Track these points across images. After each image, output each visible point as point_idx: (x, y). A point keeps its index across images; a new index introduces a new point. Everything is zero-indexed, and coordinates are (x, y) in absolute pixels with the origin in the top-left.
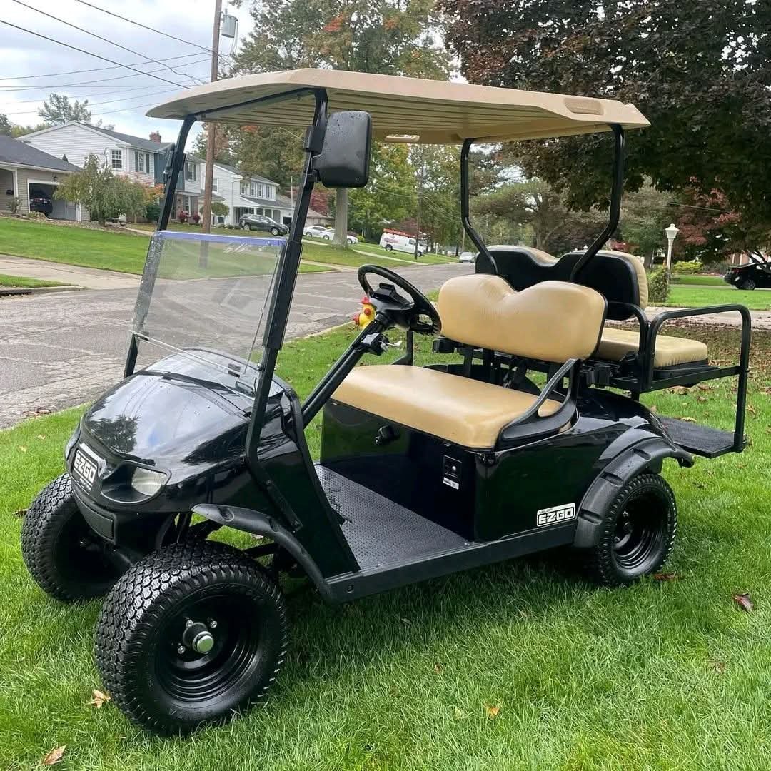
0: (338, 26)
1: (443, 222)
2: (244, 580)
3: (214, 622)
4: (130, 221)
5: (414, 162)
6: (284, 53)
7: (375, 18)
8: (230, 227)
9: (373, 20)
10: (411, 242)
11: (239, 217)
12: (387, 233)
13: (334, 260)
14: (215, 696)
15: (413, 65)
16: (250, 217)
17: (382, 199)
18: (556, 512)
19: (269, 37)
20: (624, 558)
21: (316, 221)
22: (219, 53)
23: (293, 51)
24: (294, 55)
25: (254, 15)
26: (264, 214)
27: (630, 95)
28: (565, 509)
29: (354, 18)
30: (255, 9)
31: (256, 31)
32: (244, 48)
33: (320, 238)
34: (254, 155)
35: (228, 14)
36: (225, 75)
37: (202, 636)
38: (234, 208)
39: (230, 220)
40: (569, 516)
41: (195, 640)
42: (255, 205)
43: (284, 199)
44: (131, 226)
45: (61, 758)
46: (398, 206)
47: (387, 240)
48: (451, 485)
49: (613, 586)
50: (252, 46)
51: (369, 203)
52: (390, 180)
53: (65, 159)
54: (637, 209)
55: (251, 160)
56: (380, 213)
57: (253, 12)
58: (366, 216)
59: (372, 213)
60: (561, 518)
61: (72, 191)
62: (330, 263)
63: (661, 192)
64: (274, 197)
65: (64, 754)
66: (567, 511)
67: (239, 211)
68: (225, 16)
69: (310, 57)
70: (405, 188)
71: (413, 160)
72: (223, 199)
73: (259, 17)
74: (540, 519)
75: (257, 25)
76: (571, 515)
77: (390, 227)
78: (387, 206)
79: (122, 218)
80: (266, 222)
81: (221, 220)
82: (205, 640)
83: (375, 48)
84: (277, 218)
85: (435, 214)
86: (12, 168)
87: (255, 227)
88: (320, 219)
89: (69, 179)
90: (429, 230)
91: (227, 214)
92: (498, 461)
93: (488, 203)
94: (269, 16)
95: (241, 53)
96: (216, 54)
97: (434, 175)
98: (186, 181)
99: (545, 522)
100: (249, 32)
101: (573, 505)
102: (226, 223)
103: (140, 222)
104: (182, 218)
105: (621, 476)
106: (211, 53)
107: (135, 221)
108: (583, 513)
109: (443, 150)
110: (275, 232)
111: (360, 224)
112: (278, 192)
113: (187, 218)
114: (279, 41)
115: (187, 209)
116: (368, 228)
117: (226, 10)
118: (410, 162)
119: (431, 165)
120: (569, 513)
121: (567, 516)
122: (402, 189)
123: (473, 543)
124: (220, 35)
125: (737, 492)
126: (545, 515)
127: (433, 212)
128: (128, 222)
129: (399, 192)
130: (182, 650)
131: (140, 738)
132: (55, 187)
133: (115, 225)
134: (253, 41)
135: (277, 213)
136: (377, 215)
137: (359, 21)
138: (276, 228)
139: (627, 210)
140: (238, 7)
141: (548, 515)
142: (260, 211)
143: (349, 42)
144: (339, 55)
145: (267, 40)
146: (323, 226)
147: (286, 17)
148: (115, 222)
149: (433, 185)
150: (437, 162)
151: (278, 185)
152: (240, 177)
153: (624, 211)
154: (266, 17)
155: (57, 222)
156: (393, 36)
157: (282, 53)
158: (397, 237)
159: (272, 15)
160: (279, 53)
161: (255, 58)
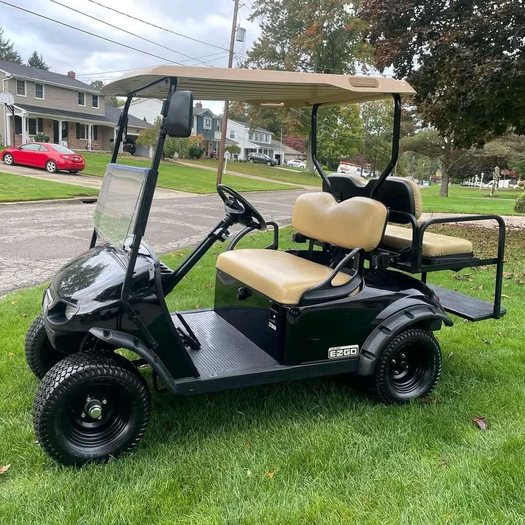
0: (314, 30)
1: (382, 157)
2: (123, 378)
3: (105, 400)
4: (180, 157)
5: (364, 117)
6: (280, 49)
7: (340, 24)
8: (241, 161)
9: (338, 25)
10: (358, 170)
11: (248, 154)
12: (342, 164)
13: (304, 181)
14: (99, 446)
15: (363, 53)
16: (254, 154)
17: (341, 142)
18: (343, 350)
19: (270, 40)
20: (398, 386)
21: (297, 157)
22: (234, 52)
23: (285, 48)
24: (286, 50)
25: (262, 26)
26: (263, 153)
27: (488, 69)
28: (350, 349)
29: (325, 25)
30: (262, 23)
31: (262, 36)
32: (254, 47)
33: (298, 168)
34: (257, 115)
35: (240, 27)
36: (242, 65)
37: (95, 408)
38: (245, 149)
39: (241, 156)
40: (354, 353)
41: (90, 410)
42: (257, 147)
43: (276, 142)
44: (180, 160)
45: (6, 471)
46: (351, 146)
47: (342, 169)
48: (272, 327)
49: (388, 404)
50: (259, 47)
51: (333, 144)
52: (347, 129)
53: (145, 120)
54: (518, 147)
55: (255, 119)
56: (339, 151)
57: (261, 24)
58: (329, 153)
59: (333, 151)
60: (347, 354)
61: (146, 139)
62: (300, 184)
63: (519, 136)
64: (270, 141)
65: (8, 469)
66: (352, 350)
67: (247, 151)
68: (238, 28)
69: (295, 51)
70: (357, 134)
71: (363, 116)
72: (238, 143)
73: (265, 27)
74: (331, 354)
75: (263, 33)
76: (355, 353)
77: (345, 161)
78: (344, 146)
79: (176, 155)
80: (263, 157)
81: (236, 156)
82: (96, 410)
83: (337, 43)
84: (271, 156)
85: (377, 151)
86: (114, 126)
87: (256, 161)
88: (299, 155)
89: (144, 132)
90: (373, 162)
91: (239, 153)
92: (301, 313)
93: (408, 144)
94: (271, 27)
95: (252, 51)
96: (232, 53)
97: (378, 125)
98: (215, 132)
99: (335, 356)
100: (258, 37)
101: (357, 346)
102: (239, 158)
103: (186, 158)
104: (212, 156)
105: (391, 329)
106: (229, 52)
107: (184, 157)
108: (364, 352)
109: (384, 108)
110: (269, 164)
111: (325, 158)
112: (273, 138)
113: (215, 155)
114: (277, 42)
115: (216, 150)
116: (331, 160)
117: (239, 24)
118: (361, 117)
119: (376, 119)
120: (354, 351)
121: (352, 353)
122: (354, 135)
123: (283, 366)
124: (235, 41)
125: (514, 348)
126: (335, 352)
127: (375, 150)
128: (179, 158)
129: (353, 137)
130: (83, 415)
131: (53, 465)
132: (137, 137)
133: (170, 160)
134: (260, 43)
135: (272, 152)
136: (337, 152)
137: (328, 26)
138: (270, 161)
139: (509, 148)
140: (252, 22)
141: (337, 351)
142: (260, 151)
143: (320, 40)
144: (313, 49)
145: (269, 42)
146: (300, 160)
147: (281, 26)
148: (171, 158)
149: (377, 132)
150: (380, 117)
151: (273, 133)
152: (248, 129)
153: (507, 148)
154: (270, 28)
155: (137, 158)
156: (350, 35)
157: (278, 50)
158: (349, 167)
159: (273, 26)
160: (276, 50)
161: (261, 53)
